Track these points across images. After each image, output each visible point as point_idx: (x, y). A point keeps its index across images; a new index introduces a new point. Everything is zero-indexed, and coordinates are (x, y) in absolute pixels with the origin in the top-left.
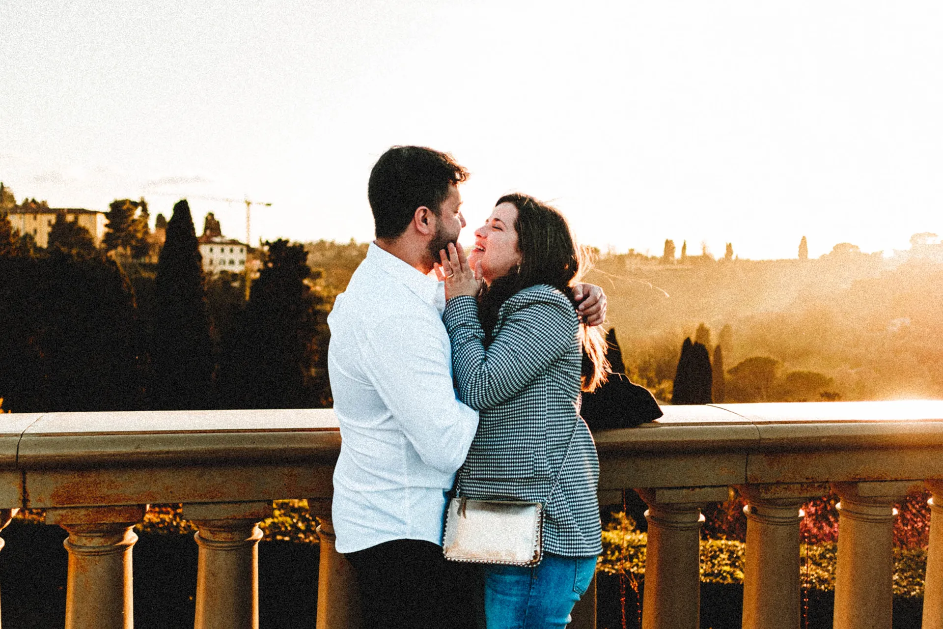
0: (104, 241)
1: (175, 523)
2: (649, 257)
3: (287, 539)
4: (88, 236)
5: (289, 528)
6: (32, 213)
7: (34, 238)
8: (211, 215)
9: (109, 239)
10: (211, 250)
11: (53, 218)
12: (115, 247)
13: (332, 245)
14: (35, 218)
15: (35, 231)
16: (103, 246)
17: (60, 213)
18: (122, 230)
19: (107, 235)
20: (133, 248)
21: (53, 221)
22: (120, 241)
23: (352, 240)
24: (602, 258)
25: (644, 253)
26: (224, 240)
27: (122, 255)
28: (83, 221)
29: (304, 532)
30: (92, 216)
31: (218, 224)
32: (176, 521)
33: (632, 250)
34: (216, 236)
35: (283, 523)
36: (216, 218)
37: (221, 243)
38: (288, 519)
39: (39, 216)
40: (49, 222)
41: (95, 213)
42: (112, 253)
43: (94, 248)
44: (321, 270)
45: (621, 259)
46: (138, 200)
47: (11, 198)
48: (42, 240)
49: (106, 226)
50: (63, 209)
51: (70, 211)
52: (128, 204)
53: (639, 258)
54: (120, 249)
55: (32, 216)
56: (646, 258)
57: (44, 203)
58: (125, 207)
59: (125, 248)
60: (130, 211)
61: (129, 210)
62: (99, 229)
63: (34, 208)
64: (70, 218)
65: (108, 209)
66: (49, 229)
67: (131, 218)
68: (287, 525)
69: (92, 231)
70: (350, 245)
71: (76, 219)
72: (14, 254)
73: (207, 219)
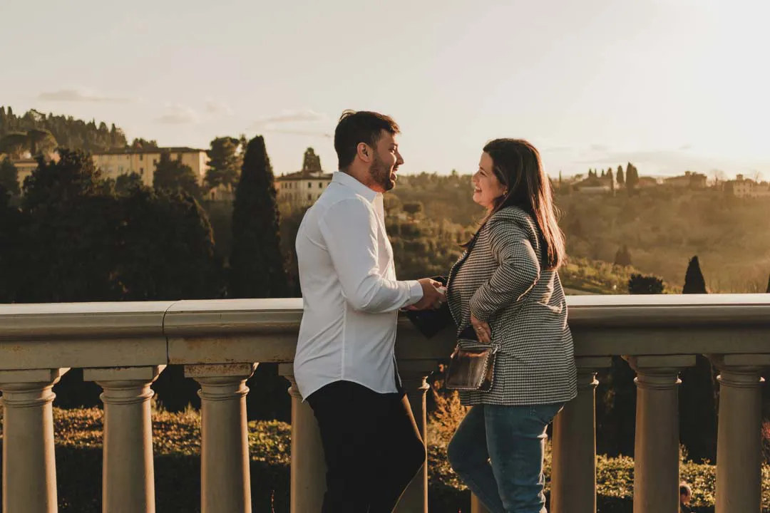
0: (205, 179)
1: (160, 444)
2: (759, 182)
3: (263, 459)
4: (190, 174)
5: (268, 450)
6: (137, 153)
7: (140, 178)
8: (311, 150)
9: (210, 176)
10: (310, 185)
11: (157, 157)
12: (216, 184)
13: (434, 177)
14: (141, 159)
15: (142, 170)
16: (206, 183)
17: (165, 153)
18: (224, 168)
19: (209, 172)
20: (233, 185)
21: (158, 161)
22: (221, 179)
23: (454, 171)
24: (709, 185)
25: (752, 178)
26: (322, 176)
27: (223, 192)
28: (187, 160)
29: (282, 454)
30: (195, 155)
31: (318, 158)
32: (162, 442)
33: (740, 176)
34: (314, 172)
35: (264, 445)
36: (317, 153)
37: (319, 178)
38: (271, 442)
39: (145, 156)
40: (155, 161)
41: (198, 151)
42: (214, 190)
43: (197, 185)
44: (420, 203)
45: (729, 185)
46: (238, 137)
47: (123, 138)
48: (148, 180)
49: (208, 164)
50: (168, 149)
51: (175, 150)
52: (229, 142)
53: (747, 185)
54: (222, 186)
55: (138, 156)
56: (756, 184)
57: (153, 143)
58: (226, 145)
59: (226, 184)
60: (230, 150)
61: (229, 147)
62: (202, 166)
63: (143, 147)
64: (174, 157)
65: (209, 147)
66: (154, 168)
67: (232, 156)
68: (267, 447)
69: (194, 170)
70: (451, 177)
71: (180, 158)
72: (96, 193)
73: (306, 154)
